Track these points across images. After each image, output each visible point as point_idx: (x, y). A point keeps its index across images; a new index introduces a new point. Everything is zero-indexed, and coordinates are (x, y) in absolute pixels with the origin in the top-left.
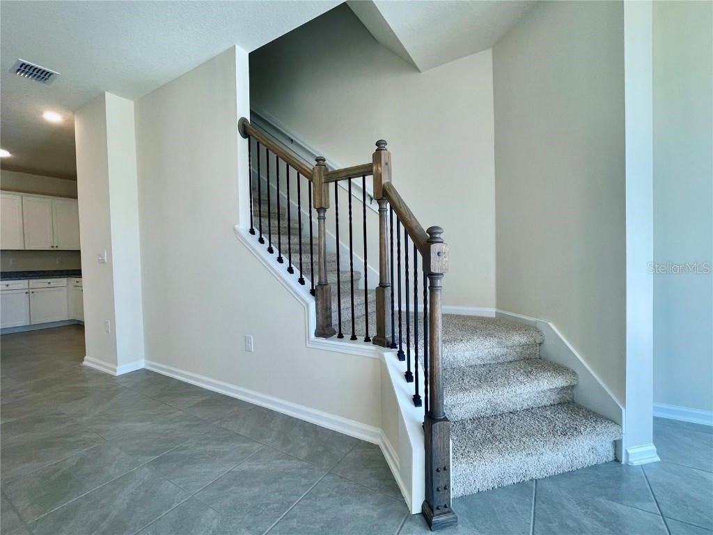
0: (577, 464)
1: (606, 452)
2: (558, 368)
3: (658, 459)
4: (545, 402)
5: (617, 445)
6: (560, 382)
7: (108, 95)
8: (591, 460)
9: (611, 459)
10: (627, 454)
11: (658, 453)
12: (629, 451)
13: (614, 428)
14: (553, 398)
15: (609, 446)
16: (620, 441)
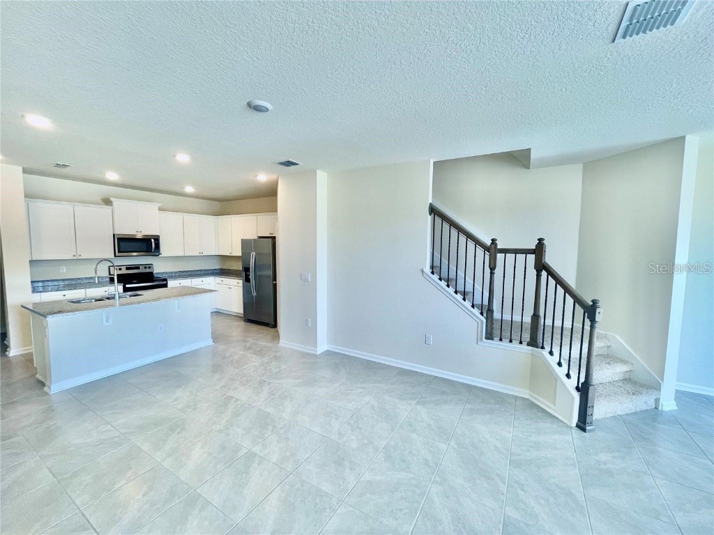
0: (638, 410)
1: (652, 404)
2: (624, 362)
3: (677, 408)
4: (617, 379)
5: (657, 401)
6: (625, 368)
7: (318, 172)
8: (645, 407)
9: (654, 407)
10: (662, 405)
11: (677, 406)
12: (663, 403)
13: (656, 392)
14: (621, 377)
15: (653, 401)
16: (659, 399)
